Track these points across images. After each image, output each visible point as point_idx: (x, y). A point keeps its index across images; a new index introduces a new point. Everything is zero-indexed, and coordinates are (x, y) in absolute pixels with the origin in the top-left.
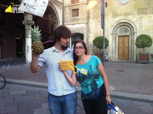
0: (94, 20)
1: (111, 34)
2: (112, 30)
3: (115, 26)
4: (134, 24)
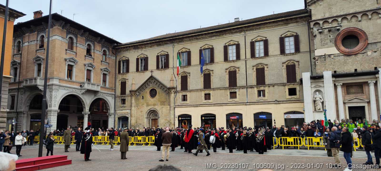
0: (135, 108)
1: (146, 118)
2: (146, 115)
3: (148, 112)
4: (158, 111)
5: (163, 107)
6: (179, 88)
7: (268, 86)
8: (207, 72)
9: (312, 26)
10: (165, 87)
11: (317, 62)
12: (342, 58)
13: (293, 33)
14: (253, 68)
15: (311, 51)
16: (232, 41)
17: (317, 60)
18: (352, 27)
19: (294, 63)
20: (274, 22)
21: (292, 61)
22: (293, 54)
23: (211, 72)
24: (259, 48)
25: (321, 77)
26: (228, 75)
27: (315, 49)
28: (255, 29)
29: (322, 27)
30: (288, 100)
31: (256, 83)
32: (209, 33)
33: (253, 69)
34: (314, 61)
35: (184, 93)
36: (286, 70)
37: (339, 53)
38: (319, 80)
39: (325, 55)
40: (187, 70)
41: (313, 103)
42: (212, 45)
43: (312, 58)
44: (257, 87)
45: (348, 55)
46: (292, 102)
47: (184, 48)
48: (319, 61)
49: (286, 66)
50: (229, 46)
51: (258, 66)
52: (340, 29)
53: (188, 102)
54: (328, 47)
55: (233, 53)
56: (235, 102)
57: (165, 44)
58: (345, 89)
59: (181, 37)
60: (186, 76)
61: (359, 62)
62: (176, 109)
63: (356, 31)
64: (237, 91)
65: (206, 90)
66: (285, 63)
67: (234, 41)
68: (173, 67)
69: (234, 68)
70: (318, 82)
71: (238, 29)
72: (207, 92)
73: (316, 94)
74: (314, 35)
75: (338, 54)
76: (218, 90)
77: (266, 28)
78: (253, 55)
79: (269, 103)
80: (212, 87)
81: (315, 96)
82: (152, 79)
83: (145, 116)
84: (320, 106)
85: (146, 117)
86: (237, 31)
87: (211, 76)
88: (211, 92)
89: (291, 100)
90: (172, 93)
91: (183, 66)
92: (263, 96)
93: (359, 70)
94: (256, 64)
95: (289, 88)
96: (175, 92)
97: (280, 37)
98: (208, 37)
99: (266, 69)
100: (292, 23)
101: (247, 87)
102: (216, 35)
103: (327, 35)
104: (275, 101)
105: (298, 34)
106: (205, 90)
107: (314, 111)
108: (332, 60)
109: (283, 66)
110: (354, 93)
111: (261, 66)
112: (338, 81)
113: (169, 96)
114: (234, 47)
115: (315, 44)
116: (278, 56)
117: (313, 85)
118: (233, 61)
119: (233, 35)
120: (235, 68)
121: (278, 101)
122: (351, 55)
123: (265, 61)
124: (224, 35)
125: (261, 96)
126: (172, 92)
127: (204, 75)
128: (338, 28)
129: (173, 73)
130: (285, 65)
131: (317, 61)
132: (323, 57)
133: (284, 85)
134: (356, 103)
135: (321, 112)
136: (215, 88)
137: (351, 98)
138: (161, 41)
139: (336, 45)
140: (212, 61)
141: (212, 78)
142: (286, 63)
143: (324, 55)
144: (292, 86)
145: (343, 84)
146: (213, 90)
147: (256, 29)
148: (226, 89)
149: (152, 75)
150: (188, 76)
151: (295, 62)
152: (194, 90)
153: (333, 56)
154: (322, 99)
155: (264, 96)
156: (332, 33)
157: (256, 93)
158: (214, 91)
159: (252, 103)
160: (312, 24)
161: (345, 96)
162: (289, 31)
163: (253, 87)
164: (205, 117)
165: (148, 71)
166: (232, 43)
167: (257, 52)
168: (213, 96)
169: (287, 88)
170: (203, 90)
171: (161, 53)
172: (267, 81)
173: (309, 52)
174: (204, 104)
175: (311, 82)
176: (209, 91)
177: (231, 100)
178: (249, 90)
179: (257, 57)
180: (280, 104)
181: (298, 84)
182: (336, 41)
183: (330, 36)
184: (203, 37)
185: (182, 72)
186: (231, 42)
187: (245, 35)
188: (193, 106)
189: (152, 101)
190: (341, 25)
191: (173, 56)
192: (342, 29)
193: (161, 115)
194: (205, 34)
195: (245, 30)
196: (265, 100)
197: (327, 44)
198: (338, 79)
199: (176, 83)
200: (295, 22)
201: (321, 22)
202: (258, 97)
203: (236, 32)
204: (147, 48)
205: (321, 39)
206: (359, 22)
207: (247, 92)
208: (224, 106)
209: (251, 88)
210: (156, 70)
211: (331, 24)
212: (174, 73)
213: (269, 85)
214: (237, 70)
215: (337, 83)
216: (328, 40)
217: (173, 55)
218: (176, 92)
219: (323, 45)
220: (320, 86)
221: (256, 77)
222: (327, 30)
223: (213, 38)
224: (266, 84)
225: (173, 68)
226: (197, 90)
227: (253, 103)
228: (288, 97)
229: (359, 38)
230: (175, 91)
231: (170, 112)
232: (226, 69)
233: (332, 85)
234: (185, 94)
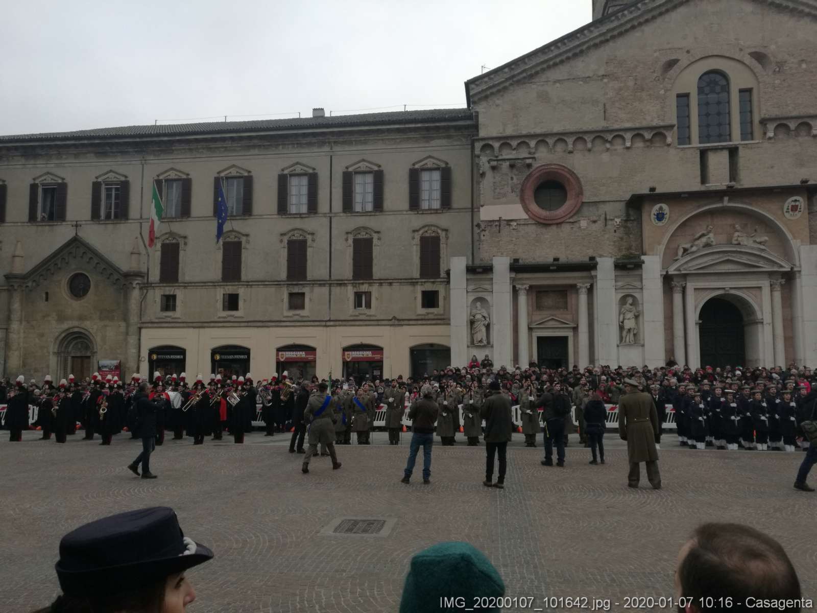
0: (21, 324)
1: (54, 352)
2: (57, 347)
3: (62, 339)
4: (93, 337)
5: (106, 326)
6: (155, 274)
7: (379, 283)
8: (232, 238)
9: (477, 152)
10: (116, 270)
11: (484, 236)
12: (532, 229)
13: (439, 163)
14: (345, 237)
15: (474, 209)
16: (299, 166)
17: (483, 230)
18: (555, 162)
19: (438, 233)
20: (399, 131)
21: (433, 228)
22: (436, 211)
23: (243, 239)
24: (363, 189)
25: (488, 269)
26: (286, 250)
27: (482, 203)
28: (355, 141)
29: (497, 157)
30: (420, 317)
31: (352, 274)
32: (241, 138)
33: (347, 240)
34: (479, 231)
35: (169, 291)
36: (419, 247)
37: (526, 217)
38: (484, 276)
39: (500, 220)
40: (178, 227)
41: (469, 326)
42: (249, 169)
43: (475, 223)
44: (353, 283)
45: (545, 224)
46: (429, 322)
47: (172, 169)
48: (487, 232)
49: (419, 239)
50: (291, 175)
51: (359, 234)
52: (533, 164)
53: (179, 313)
54: (505, 203)
55: (299, 195)
56: (300, 319)
57: (119, 154)
58: (534, 298)
59: (166, 139)
60: (177, 246)
61: (563, 242)
62: (143, 331)
63: (563, 172)
64: (306, 290)
65: (228, 284)
66: (417, 231)
67: (304, 165)
68: (139, 217)
69: (301, 232)
70: (481, 280)
71: (315, 137)
72: (230, 289)
73: (477, 307)
74: (481, 172)
75: (525, 219)
76: (258, 285)
77: (381, 142)
78: (348, 206)
79: (378, 322)
80: (243, 278)
81: (474, 311)
82: (78, 247)
83: (53, 348)
84: (481, 334)
85: (56, 350)
86: (314, 141)
87: (243, 250)
88: (242, 292)
89: (426, 317)
90: (134, 288)
91: (169, 218)
92: (366, 307)
93: (563, 259)
94: (353, 229)
95: (424, 290)
96: (142, 286)
97: (412, 167)
98: (240, 147)
99: (375, 241)
100: (439, 138)
101: (331, 284)
102: (260, 144)
103: (507, 174)
104: (390, 320)
105: (449, 166)
106: (225, 284)
107: (469, 344)
108: (514, 232)
109: (413, 238)
110: (549, 308)
111: (364, 233)
112: (520, 279)
113: (126, 297)
114: (305, 181)
115: (482, 192)
116: (405, 213)
117: (471, 288)
118: (300, 214)
119: (303, 151)
120: (305, 234)
121: (399, 320)
122: (550, 225)
123: (373, 222)
124: (281, 147)
125: (361, 307)
126: (134, 286)
127: (225, 244)
128: (528, 161)
129: (141, 234)
130: (417, 236)
131: (483, 233)
132: (497, 223)
133: (412, 282)
134: (551, 330)
135: (484, 346)
136: (252, 281)
137: (543, 319)
138: (108, 144)
139: (523, 201)
140: (247, 209)
141: (245, 255)
142: (421, 232)
143: (498, 219)
144: (429, 287)
145: (531, 287)
146: (247, 285)
147: (358, 142)
148: (280, 285)
149: (76, 234)
150: (182, 246)
151: (439, 231)
152: (195, 283)
153: (515, 224)
154: (488, 319)
155: (368, 306)
156: (517, 173)
157: (351, 297)
158: (249, 289)
159: (340, 323)
160: (478, 145)
161: (532, 314)
162: (430, 157)
163: (345, 285)
164: (221, 354)
165: (64, 223)
166: (298, 169)
167: (358, 198)
168: (245, 301)
169: (419, 289)
170: (219, 284)
171: (106, 176)
172: (377, 272)
173: (470, 210)
174: (221, 320)
175: (467, 280)
176: (235, 287)
177: (291, 313)
178: (336, 290)
179: (358, 212)
180: (402, 325)
181: (444, 281)
182: (522, 191)
183: (512, 178)
184: (225, 146)
185: (166, 234)
186: (296, 166)
187: (331, 154)
188: (191, 325)
189: (75, 306)
190: (536, 156)
191: (142, 188)
192: (536, 165)
193: (99, 347)
194: (232, 139)
195: (331, 140)
196: (370, 316)
197: (505, 195)
198: (520, 276)
199: (148, 261)
200: (444, 138)
201: (496, 145)
202: (355, 308)
203: (310, 144)
204: (64, 157)
205: (494, 183)
206: (568, 155)
207: (330, 295)
208: (271, 329)
209: (340, 285)
210: (91, 222)
211: (514, 152)
212: (143, 234)
213: (382, 281)
214: (309, 238)
215: (518, 284)
216: (508, 187)
217: (142, 185)
218: (146, 286)
219: (498, 198)
220: (486, 290)
221: (354, 259)
222: (508, 163)
223: (252, 152)
224: (374, 278)
225: (141, 221)
226: (204, 284)
227: (344, 323)
228: (421, 311)
229: (567, 188)
230: (144, 284)
231: (126, 340)
232: (282, 235)
233: (508, 288)
234: (172, 293)
